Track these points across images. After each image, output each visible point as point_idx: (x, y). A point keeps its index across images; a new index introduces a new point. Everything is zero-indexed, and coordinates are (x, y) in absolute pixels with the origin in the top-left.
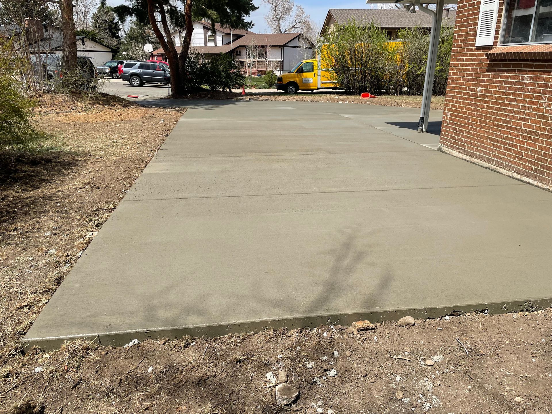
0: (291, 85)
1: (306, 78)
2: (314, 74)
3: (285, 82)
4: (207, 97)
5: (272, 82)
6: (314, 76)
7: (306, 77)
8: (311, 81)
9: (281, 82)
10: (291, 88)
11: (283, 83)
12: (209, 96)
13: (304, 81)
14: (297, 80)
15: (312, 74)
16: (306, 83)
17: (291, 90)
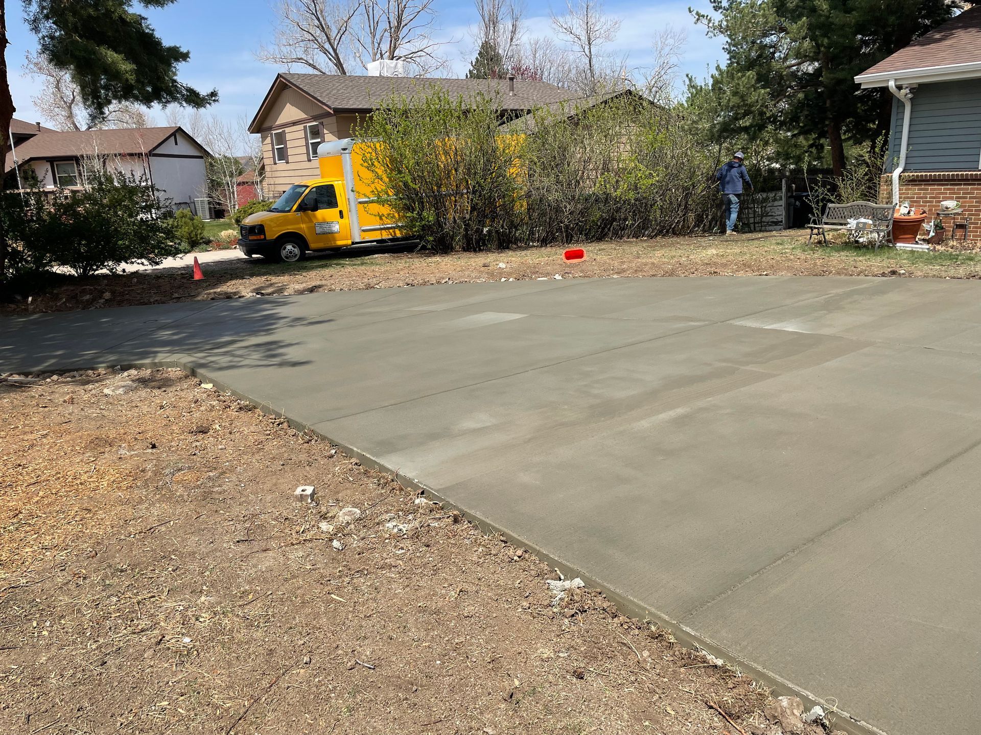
0: (289, 242)
1: (325, 222)
2: (341, 212)
3: (272, 234)
4: (102, 301)
5: (196, 235)
6: (342, 217)
7: (324, 219)
8: (336, 228)
9: (262, 237)
10: (289, 247)
11: (268, 238)
12: (107, 295)
13: (318, 230)
14: (302, 228)
15: (336, 211)
16: (324, 234)
17: (291, 252)
